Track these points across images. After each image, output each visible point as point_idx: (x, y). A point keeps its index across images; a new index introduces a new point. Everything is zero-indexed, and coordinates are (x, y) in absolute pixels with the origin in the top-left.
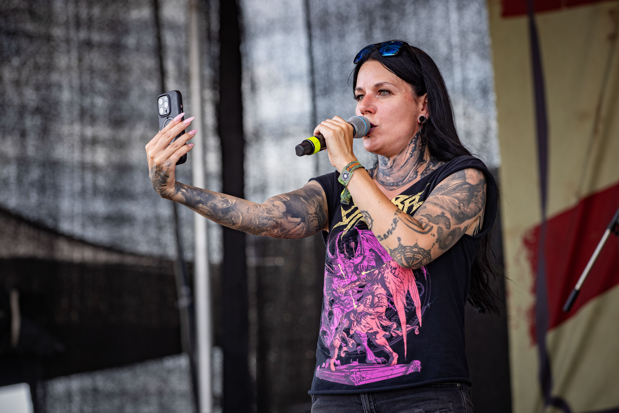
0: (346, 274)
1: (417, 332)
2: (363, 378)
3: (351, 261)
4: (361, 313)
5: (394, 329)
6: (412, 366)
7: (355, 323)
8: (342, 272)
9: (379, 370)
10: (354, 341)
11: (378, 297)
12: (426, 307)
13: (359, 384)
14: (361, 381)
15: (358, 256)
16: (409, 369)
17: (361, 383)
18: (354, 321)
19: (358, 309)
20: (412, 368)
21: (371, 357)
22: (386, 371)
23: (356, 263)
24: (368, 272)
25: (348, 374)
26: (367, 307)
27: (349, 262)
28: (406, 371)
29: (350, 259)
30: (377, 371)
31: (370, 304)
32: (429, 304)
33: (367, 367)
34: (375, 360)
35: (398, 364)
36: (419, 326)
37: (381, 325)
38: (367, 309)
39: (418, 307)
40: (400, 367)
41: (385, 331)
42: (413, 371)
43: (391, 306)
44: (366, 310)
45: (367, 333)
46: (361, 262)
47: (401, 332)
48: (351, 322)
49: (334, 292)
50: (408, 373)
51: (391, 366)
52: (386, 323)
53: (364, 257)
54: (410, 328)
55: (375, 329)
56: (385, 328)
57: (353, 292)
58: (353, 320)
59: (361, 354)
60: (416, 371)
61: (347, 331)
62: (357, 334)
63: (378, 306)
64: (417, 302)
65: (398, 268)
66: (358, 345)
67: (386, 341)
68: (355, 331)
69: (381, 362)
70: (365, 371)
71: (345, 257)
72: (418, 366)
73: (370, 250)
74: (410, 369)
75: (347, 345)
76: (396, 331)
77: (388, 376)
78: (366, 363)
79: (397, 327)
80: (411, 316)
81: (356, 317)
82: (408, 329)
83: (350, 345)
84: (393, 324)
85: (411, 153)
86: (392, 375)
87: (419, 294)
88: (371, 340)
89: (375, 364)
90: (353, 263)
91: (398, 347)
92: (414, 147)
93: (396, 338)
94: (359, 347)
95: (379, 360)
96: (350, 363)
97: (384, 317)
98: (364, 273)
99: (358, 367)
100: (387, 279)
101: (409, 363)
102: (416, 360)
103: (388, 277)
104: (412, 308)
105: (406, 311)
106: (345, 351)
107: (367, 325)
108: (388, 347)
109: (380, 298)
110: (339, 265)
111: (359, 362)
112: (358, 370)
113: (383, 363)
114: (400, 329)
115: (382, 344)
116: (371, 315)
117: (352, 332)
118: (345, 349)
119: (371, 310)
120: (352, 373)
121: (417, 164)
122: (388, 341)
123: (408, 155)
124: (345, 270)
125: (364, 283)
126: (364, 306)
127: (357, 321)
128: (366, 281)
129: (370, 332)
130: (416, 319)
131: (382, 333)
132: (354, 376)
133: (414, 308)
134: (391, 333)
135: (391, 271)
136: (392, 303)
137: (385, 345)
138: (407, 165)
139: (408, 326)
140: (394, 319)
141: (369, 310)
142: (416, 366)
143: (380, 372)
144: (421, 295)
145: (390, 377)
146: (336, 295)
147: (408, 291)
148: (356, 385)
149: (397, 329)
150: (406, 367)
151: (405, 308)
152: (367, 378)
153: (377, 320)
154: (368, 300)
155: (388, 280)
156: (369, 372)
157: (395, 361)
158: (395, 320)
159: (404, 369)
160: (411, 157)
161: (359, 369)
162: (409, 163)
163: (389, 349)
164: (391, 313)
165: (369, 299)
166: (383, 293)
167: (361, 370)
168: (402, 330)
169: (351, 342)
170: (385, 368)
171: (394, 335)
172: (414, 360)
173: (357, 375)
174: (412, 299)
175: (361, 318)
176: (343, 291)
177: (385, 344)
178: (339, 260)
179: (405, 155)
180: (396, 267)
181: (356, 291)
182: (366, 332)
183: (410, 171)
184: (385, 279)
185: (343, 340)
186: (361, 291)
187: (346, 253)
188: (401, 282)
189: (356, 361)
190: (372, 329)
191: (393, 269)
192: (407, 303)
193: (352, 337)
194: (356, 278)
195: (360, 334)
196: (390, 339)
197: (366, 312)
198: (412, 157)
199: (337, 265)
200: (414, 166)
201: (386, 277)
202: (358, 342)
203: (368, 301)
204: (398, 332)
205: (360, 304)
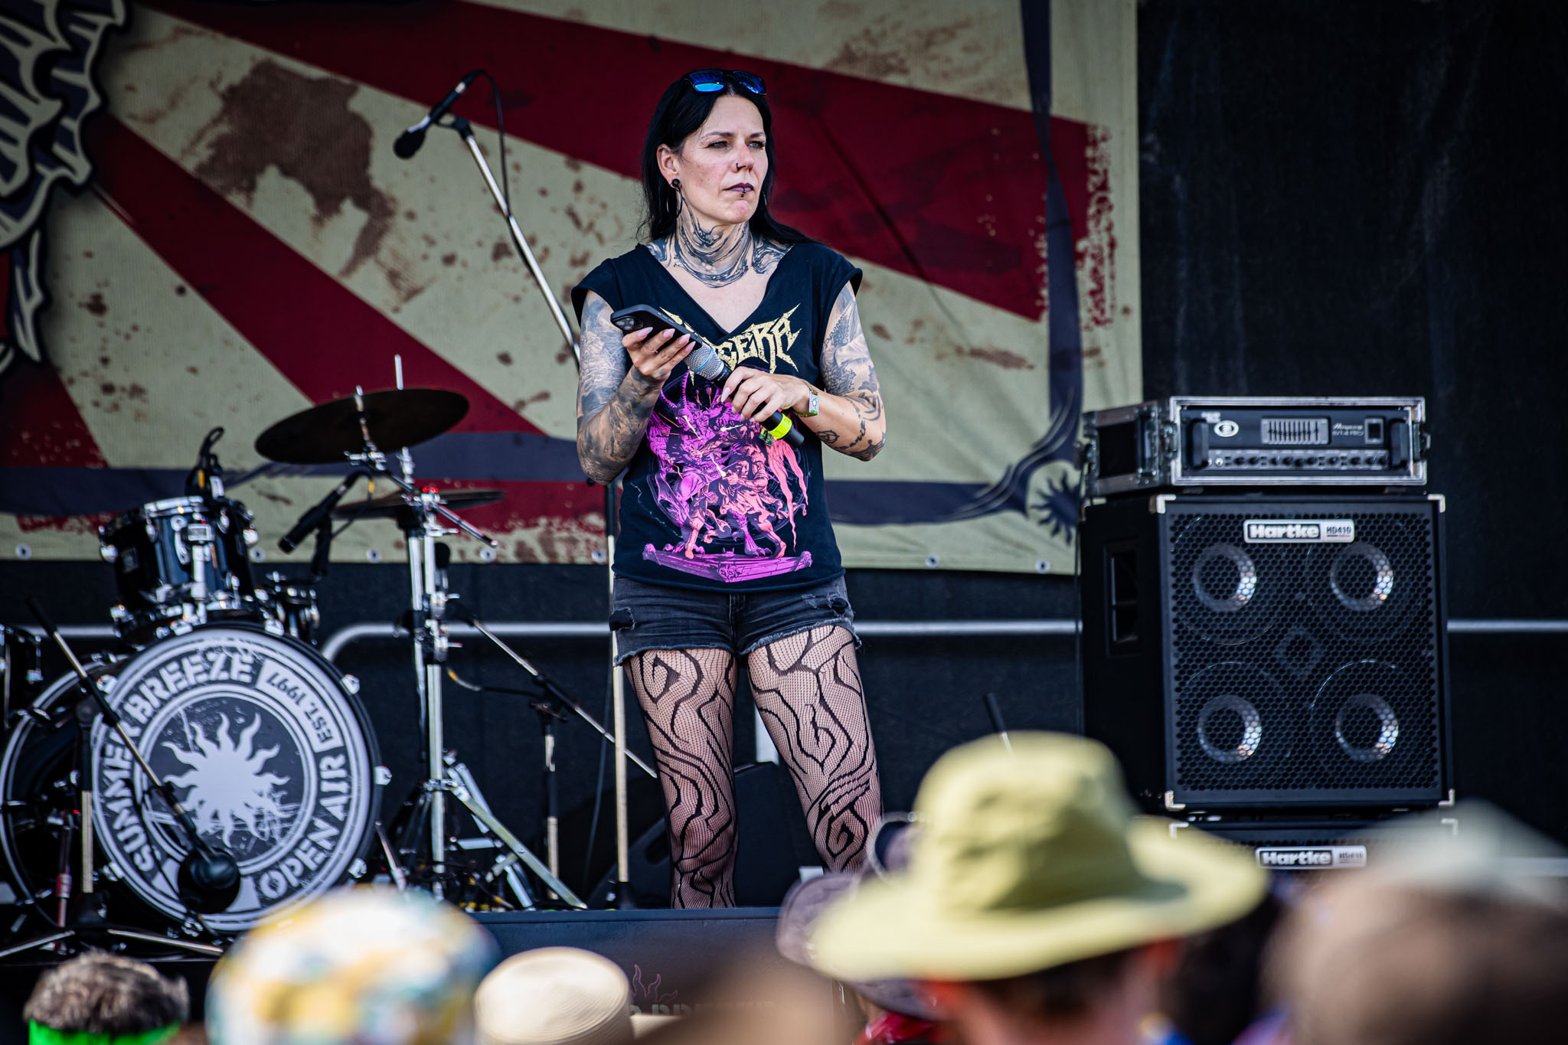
0: (697, 428)
1: (805, 512)
2: (739, 573)
3: (706, 412)
4: (735, 486)
5: (779, 509)
6: (801, 560)
7: (727, 500)
8: (690, 426)
9: (761, 564)
10: (727, 524)
11: (756, 465)
12: (807, 477)
13: (732, 581)
14: (735, 577)
15: (716, 406)
16: (798, 563)
17: (735, 580)
18: (725, 496)
19: (729, 478)
20: (802, 562)
21: (751, 547)
22: (768, 565)
23: (712, 416)
24: (730, 428)
25: (717, 566)
26: (743, 478)
27: (700, 413)
28: (795, 567)
29: (704, 410)
30: (757, 565)
31: (747, 473)
32: (809, 473)
33: (745, 559)
34: (758, 551)
35: (784, 556)
36: (806, 503)
37: (763, 503)
39: (801, 478)
40: (788, 560)
41: (770, 510)
42: (802, 566)
43: (772, 478)
44: (742, 482)
45: (747, 514)
46: (720, 415)
47: (787, 513)
48: (721, 497)
49: (686, 456)
50: (798, 568)
51: (776, 559)
52: (770, 500)
53: (725, 409)
54: (796, 507)
55: (757, 509)
56: (770, 508)
57: (715, 456)
58: (723, 495)
59: (738, 542)
60: (806, 566)
61: (715, 509)
62: (732, 515)
63: (758, 478)
64: (798, 470)
66: (734, 530)
67: (771, 525)
68: (728, 511)
69: (764, 554)
70: (742, 564)
71: (697, 407)
72: (809, 560)
74: (800, 563)
75: (715, 528)
76: (782, 512)
77: (771, 572)
78: (744, 554)
79: (783, 505)
80: (795, 490)
81: (728, 491)
82: (794, 508)
83: (721, 529)
84: (777, 502)
86: (777, 570)
88: (752, 523)
89: (756, 556)
90: (709, 416)
91: (784, 532)
93: (782, 520)
94: (735, 533)
95: (763, 551)
96: (722, 553)
97: (766, 493)
98: (724, 429)
99: (733, 559)
101: (799, 556)
102: (807, 550)
105: (787, 484)
106: (712, 536)
107: (747, 504)
108: (772, 533)
109: (759, 466)
110: (685, 417)
111: (734, 553)
113: (768, 555)
114: (786, 508)
115: (766, 530)
116: (750, 490)
117: (723, 512)
118: (712, 533)
119: (750, 484)
120: (724, 565)
122: (773, 526)
124: (695, 423)
125: (727, 444)
126: (739, 475)
127: (730, 496)
128: (729, 441)
129: (751, 513)
130: (801, 494)
131: (766, 514)
132: (726, 570)
134: (776, 514)
136: (772, 474)
137: (769, 531)
139: (794, 504)
140: (778, 494)
142: (807, 559)
143: (762, 566)
144: (799, 462)
145: (774, 574)
146: (689, 459)
147: (784, 457)
148: (727, 581)
149: (783, 509)
150: (795, 561)
151: (787, 480)
152: (744, 574)
153: (757, 496)
154: (743, 468)
156: (747, 566)
157: (782, 553)
158: (779, 497)
159: (792, 564)
161: (734, 561)
163: (774, 536)
164: (773, 487)
165: (745, 467)
166: (762, 460)
167: (737, 562)
168: (788, 509)
169: (723, 525)
170: (768, 562)
171: (780, 517)
172: (804, 552)
173: (730, 570)
175: (736, 493)
176: (700, 454)
177: (770, 529)
178: (686, 410)
181: (719, 455)
182: (744, 513)
185: (709, 520)
186: (727, 454)
187: (698, 401)
189: (731, 550)
190: (752, 509)
193: (724, 518)
194: (713, 435)
195: (736, 514)
196: (775, 522)
197: (743, 486)
199: (681, 416)
202: (734, 525)
203: (744, 470)
204: (784, 513)
205: (730, 471)
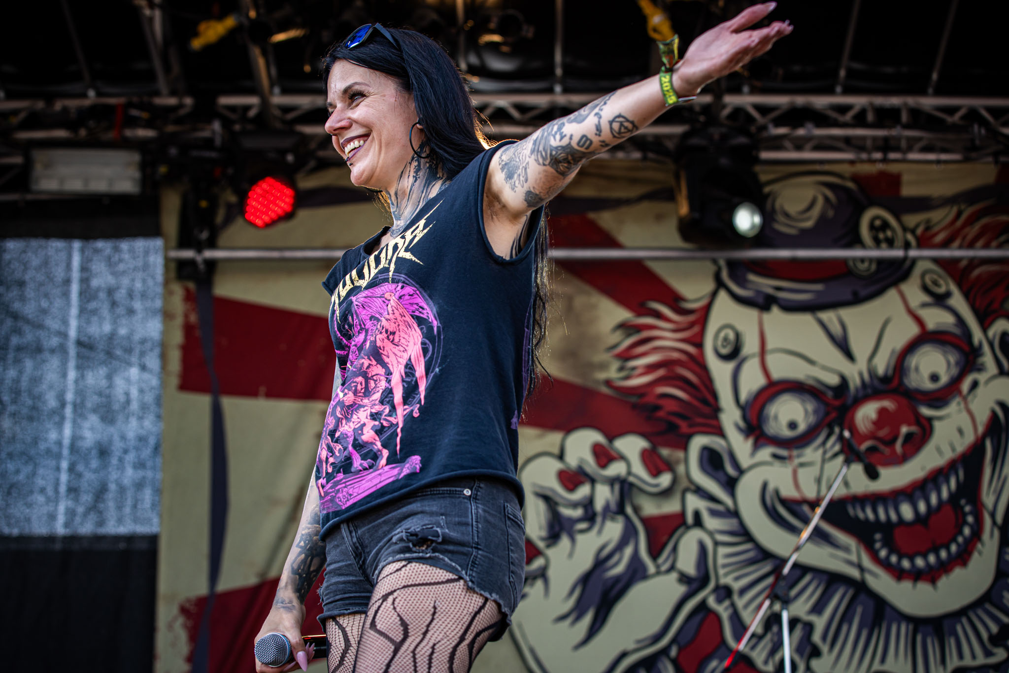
1: (416, 413)
2: (351, 495)
5: (385, 416)
6: (407, 465)
9: (367, 479)
10: (340, 446)
11: (373, 380)
12: (432, 374)
13: (346, 506)
14: (348, 500)
16: (402, 470)
17: (349, 503)
18: (342, 419)
19: (345, 399)
20: (408, 468)
21: (356, 462)
22: (374, 478)
25: (333, 494)
26: (360, 396)
28: (399, 474)
30: (364, 482)
31: (363, 391)
32: (437, 370)
33: (353, 478)
34: (363, 465)
35: (386, 465)
36: (421, 404)
37: (371, 413)
38: (359, 400)
39: (421, 377)
40: (391, 468)
41: (375, 420)
42: (408, 471)
43: (388, 387)
45: (354, 430)
47: (395, 418)
48: (338, 421)
50: (402, 475)
51: (379, 470)
52: (377, 409)
53: (367, 331)
54: (408, 410)
56: (375, 417)
58: (340, 418)
59: (346, 461)
60: (412, 471)
61: (332, 433)
62: (343, 435)
64: (420, 370)
65: (398, 331)
66: (344, 450)
67: (376, 435)
68: (341, 433)
69: (368, 467)
70: (352, 484)
72: (416, 464)
73: (371, 319)
74: (404, 470)
75: (333, 455)
76: (389, 418)
77: (376, 485)
78: (352, 472)
79: (390, 411)
80: (410, 391)
81: (345, 413)
82: (405, 412)
83: (337, 454)
84: (385, 409)
85: (415, 175)
86: (380, 482)
87: (425, 357)
88: (357, 438)
89: (361, 471)
91: (389, 441)
92: (417, 166)
93: (389, 427)
94: (345, 453)
95: (366, 464)
96: (335, 478)
97: (377, 403)
99: (344, 481)
100: (384, 351)
101: (404, 462)
102: (414, 455)
103: (384, 347)
104: (412, 380)
105: (403, 386)
106: (332, 464)
108: (378, 443)
109: (377, 381)
111: (344, 474)
112: (344, 485)
113: (370, 468)
114: (394, 414)
115: (370, 441)
116: (365, 407)
117: (338, 434)
118: (331, 460)
120: (338, 491)
121: (426, 187)
122: (378, 435)
123: (411, 179)
126: (355, 393)
129: (357, 427)
130: (417, 394)
131: (370, 424)
132: (340, 496)
133: (414, 379)
134: (382, 421)
135: (388, 337)
136: (390, 383)
137: (374, 441)
138: (412, 194)
139: (406, 407)
140: (387, 399)
141: (364, 401)
142: (415, 462)
143: (367, 482)
144: (427, 358)
145: (379, 486)
147: (410, 359)
148: (344, 508)
149: (390, 415)
150: (398, 469)
151: (403, 381)
152: (355, 494)
154: (359, 385)
155: (385, 353)
156: (356, 486)
157: (383, 461)
158: (388, 402)
159: (396, 472)
160: (415, 181)
161: (345, 483)
162: (415, 192)
163: (378, 446)
164: (385, 395)
165: (361, 384)
166: (380, 373)
167: (348, 484)
168: (396, 415)
169: (338, 448)
170: (372, 474)
171: (385, 424)
172: (410, 456)
173: (344, 494)
174: (413, 366)
177: (375, 439)
179: (407, 181)
180: (395, 330)
182: (353, 428)
183: (419, 202)
184: (381, 351)
185: (329, 447)
188: (403, 351)
189: (340, 472)
190: (360, 423)
191: (390, 334)
192: (406, 373)
193: (337, 442)
195: (347, 433)
196: (379, 431)
197: (359, 405)
198: (417, 182)
200: (423, 192)
201: (382, 348)
202: (345, 446)
203: (359, 387)
204: (391, 419)
205: (346, 391)
